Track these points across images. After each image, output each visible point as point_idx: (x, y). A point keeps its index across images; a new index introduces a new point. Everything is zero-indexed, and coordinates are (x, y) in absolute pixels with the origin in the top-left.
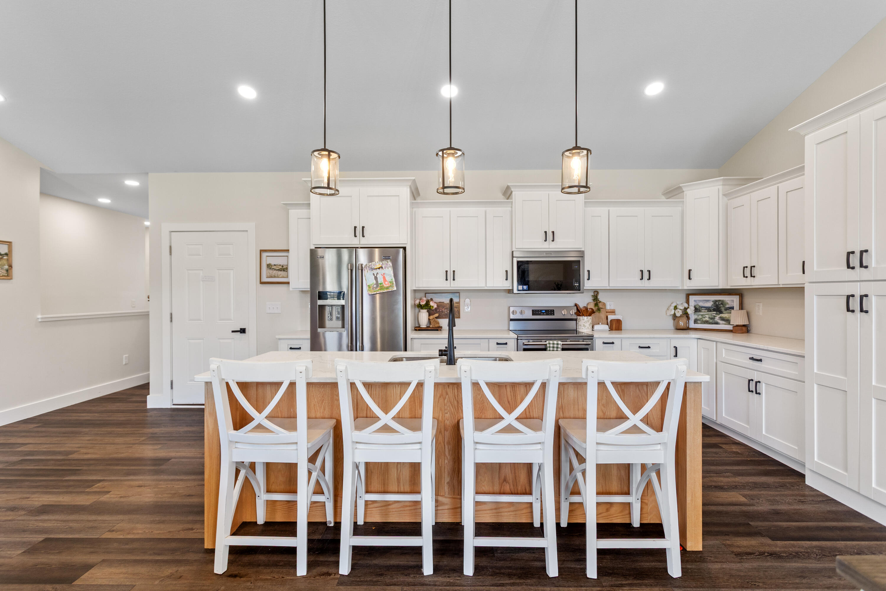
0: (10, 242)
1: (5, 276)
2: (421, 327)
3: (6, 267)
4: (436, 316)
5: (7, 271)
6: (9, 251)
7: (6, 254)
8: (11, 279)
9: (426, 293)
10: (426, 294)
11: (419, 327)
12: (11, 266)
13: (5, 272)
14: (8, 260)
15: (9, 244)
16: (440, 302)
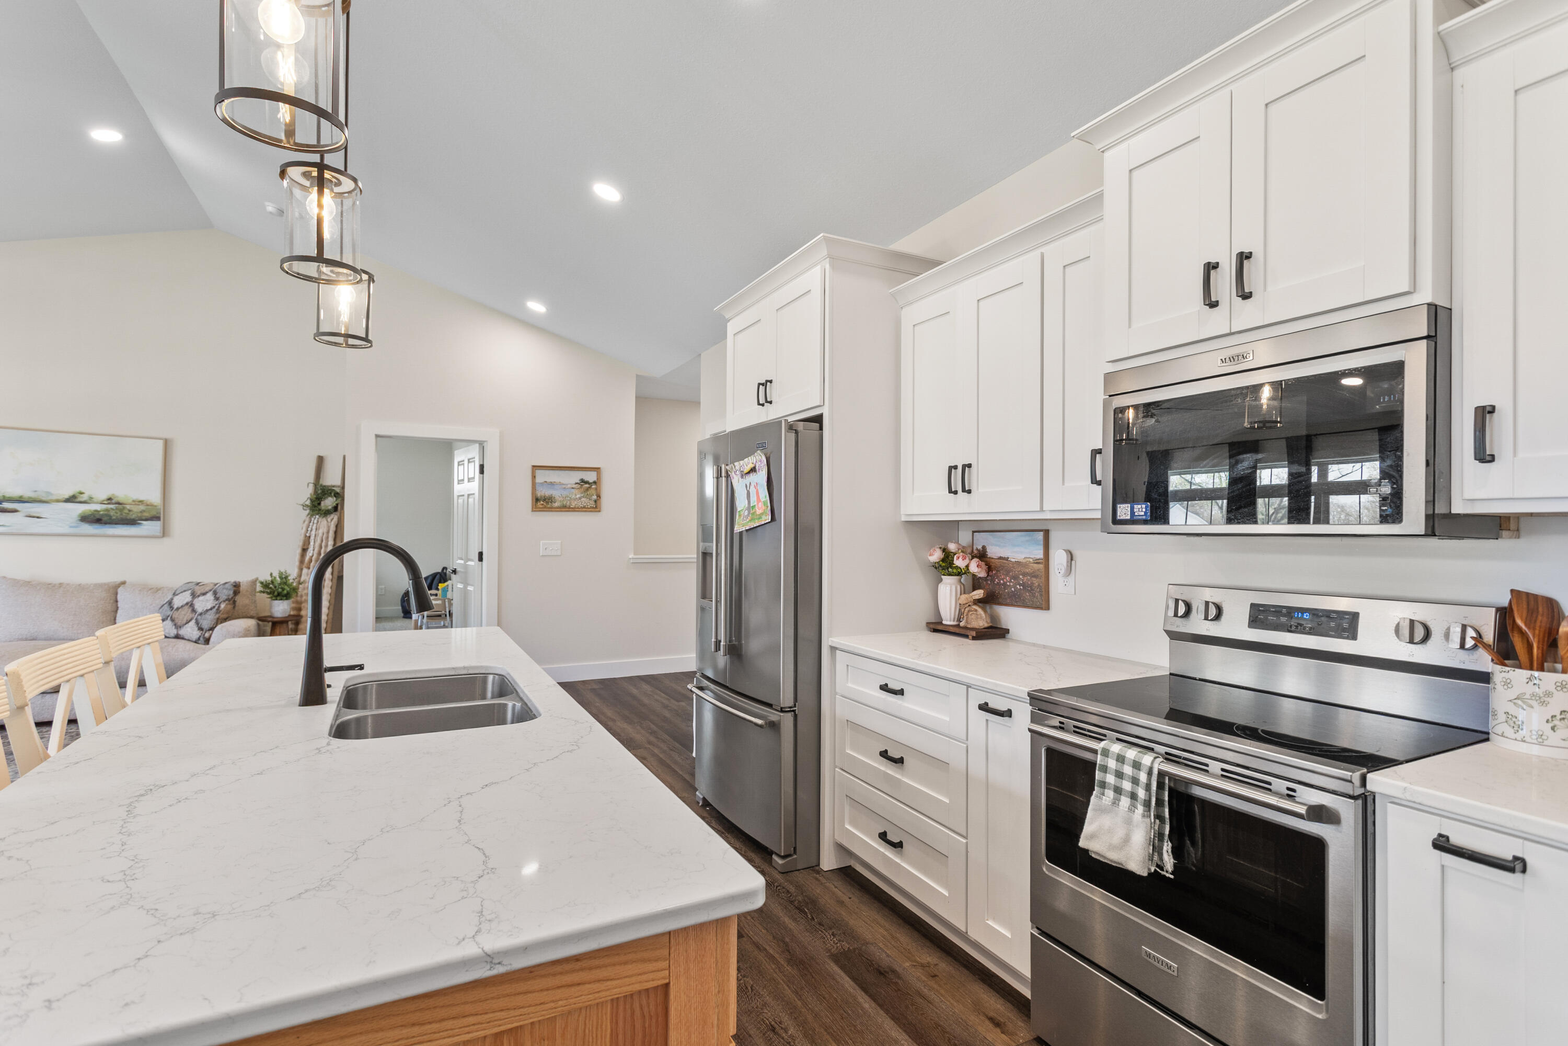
0: (599, 468)
1: (593, 508)
2: (944, 622)
3: (595, 497)
4: (977, 597)
5: (595, 501)
6: (597, 479)
7: (595, 482)
8: (599, 511)
9: (974, 532)
10: (975, 534)
11: (941, 623)
12: (599, 496)
13: (594, 503)
14: (596, 489)
15: (597, 470)
16: (1000, 558)
